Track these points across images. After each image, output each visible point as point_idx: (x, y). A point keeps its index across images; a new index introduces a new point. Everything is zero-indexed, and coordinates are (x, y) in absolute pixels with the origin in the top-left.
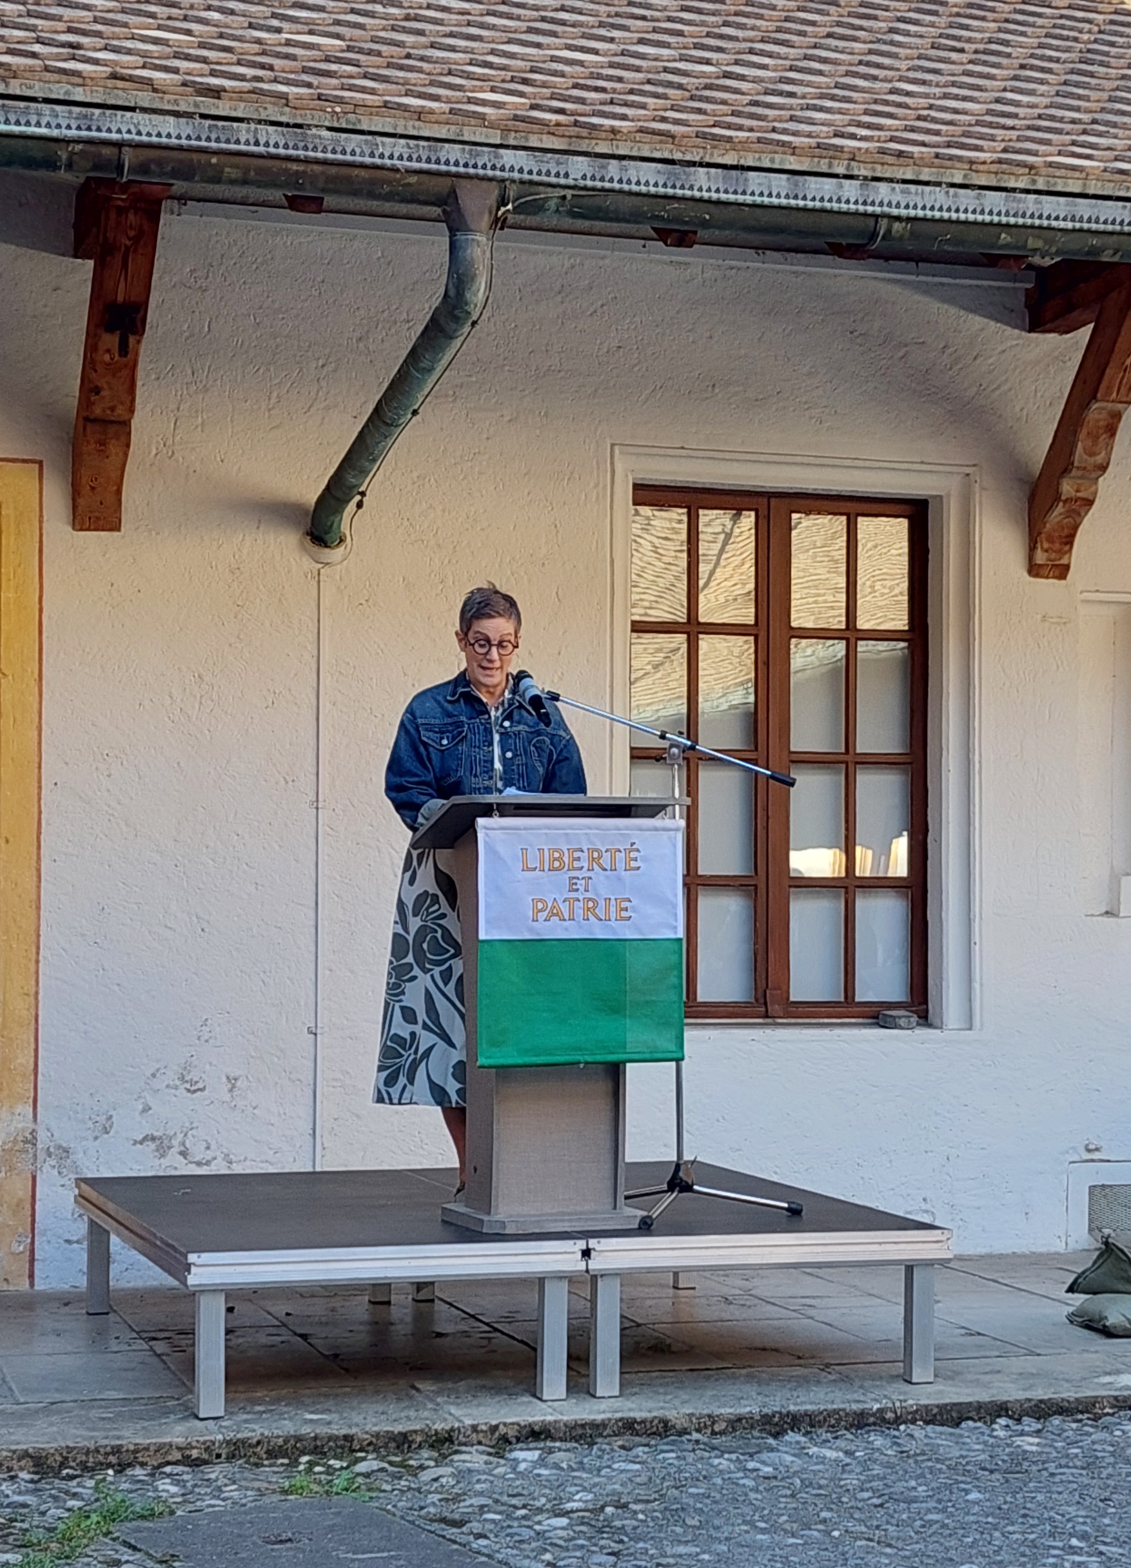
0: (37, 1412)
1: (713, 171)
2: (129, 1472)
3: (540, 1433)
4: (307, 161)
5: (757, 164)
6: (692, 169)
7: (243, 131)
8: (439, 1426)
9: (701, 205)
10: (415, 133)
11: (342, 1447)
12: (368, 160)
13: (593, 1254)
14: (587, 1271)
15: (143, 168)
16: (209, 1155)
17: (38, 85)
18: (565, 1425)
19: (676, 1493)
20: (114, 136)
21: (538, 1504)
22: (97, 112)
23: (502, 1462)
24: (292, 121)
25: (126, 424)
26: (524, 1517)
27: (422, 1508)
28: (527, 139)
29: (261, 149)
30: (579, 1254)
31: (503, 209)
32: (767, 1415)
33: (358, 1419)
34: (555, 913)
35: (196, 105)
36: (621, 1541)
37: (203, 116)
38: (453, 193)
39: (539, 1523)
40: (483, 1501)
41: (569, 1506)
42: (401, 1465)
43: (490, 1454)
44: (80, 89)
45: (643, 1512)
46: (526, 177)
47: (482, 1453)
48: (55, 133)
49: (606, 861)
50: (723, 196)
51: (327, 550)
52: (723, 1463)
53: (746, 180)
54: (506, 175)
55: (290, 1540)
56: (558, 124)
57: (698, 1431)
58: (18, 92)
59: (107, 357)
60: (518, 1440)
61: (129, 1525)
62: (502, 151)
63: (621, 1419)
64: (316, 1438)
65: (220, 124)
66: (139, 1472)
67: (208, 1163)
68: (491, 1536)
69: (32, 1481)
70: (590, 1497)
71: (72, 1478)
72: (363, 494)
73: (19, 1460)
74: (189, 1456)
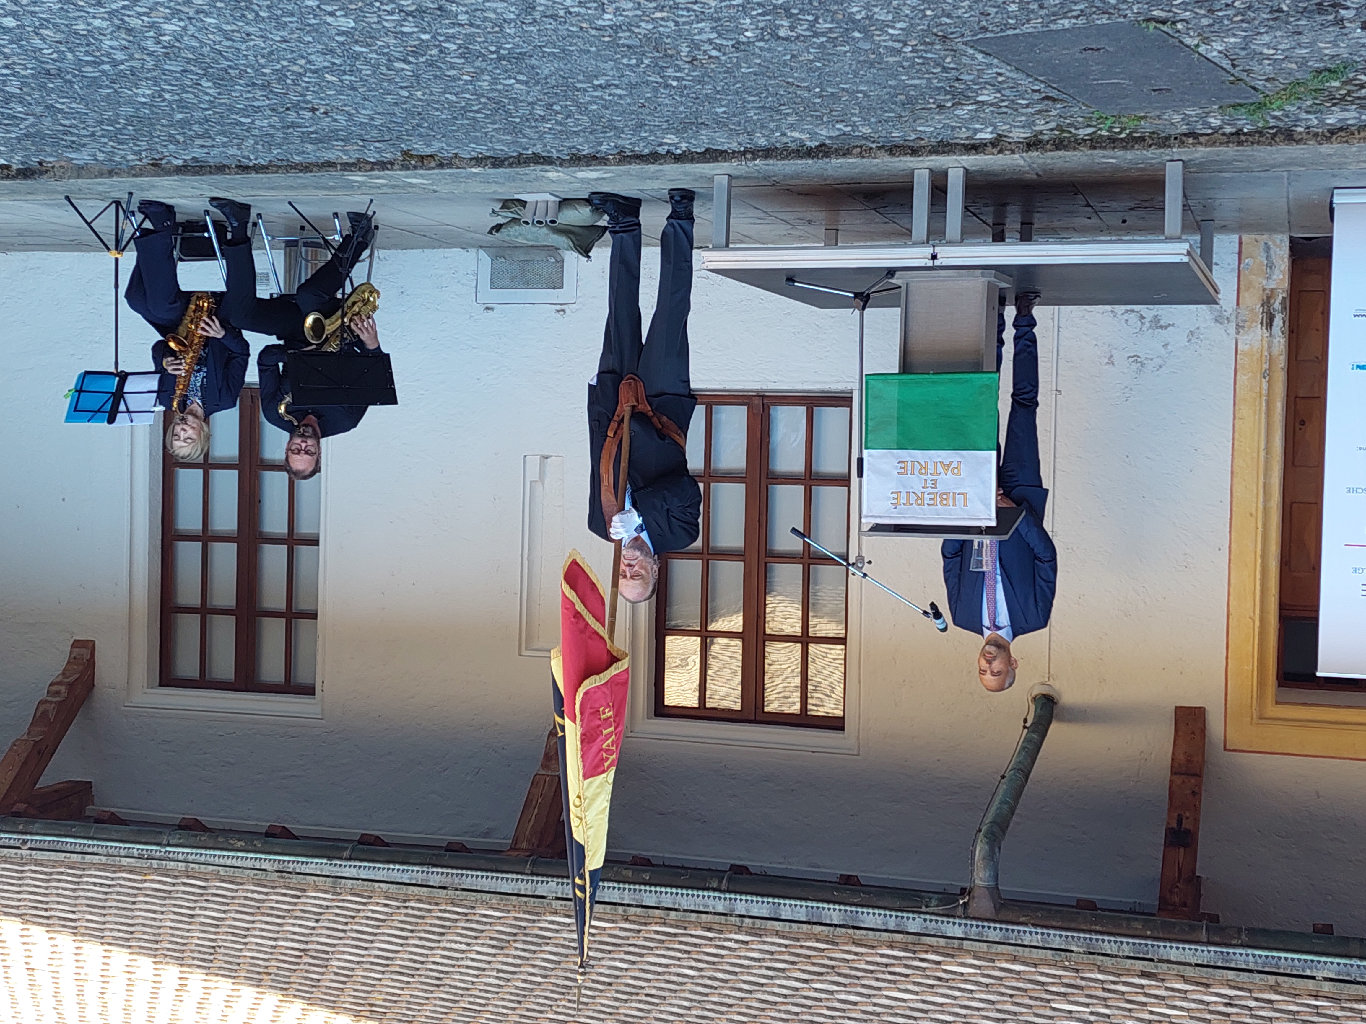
0: (1279, 166)
1: (828, 922)
2: (1234, 130)
3: (971, 149)
4: (1090, 931)
5: (800, 925)
6: (841, 923)
7: (1127, 950)
8: (1035, 154)
9: (839, 900)
10: (1018, 948)
11: (1097, 142)
12: (1052, 932)
13: (930, 257)
14: (934, 246)
15: (1193, 929)
16: (1126, 316)
17: (1257, 981)
19: (903, 114)
20: (1212, 949)
21: (992, 109)
22: (1219, 964)
23: (1000, 132)
24: (1095, 956)
25: (1174, 772)
26: (1003, 101)
27: (1064, 107)
28: (947, 943)
29: (1119, 939)
30: (939, 256)
31: (966, 900)
32: (827, 157)
33: (1084, 159)
34: (947, 466)
35: (1156, 967)
36: (950, 87)
37: (1151, 960)
38: (997, 911)
39: (996, 98)
40: (1024, 111)
41: (974, 107)
42: (1063, 131)
43: (1006, 136)
44: (1230, 978)
45: (929, 103)
46: (951, 920)
47: (1009, 137)
48: (1250, 951)
49: (913, 498)
50: (826, 905)
51: (1044, 693)
52: (866, 130)
53: (807, 916)
54: (964, 921)
55: (1154, 90)
56: (926, 952)
57: (871, 148)
58: (1269, 977)
59: (1188, 814)
60: (985, 145)
61: (1251, 101)
62: (963, 936)
63: (919, 156)
64: (1114, 148)
65: (1141, 956)
66: (1228, 130)
67: (1127, 311)
68: (1029, 91)
69: (1296, 126)
70: (956, 112)
71: (1272, 128)
72: (1025, 727)
73: (1302, 139)
74: (1195, 138)
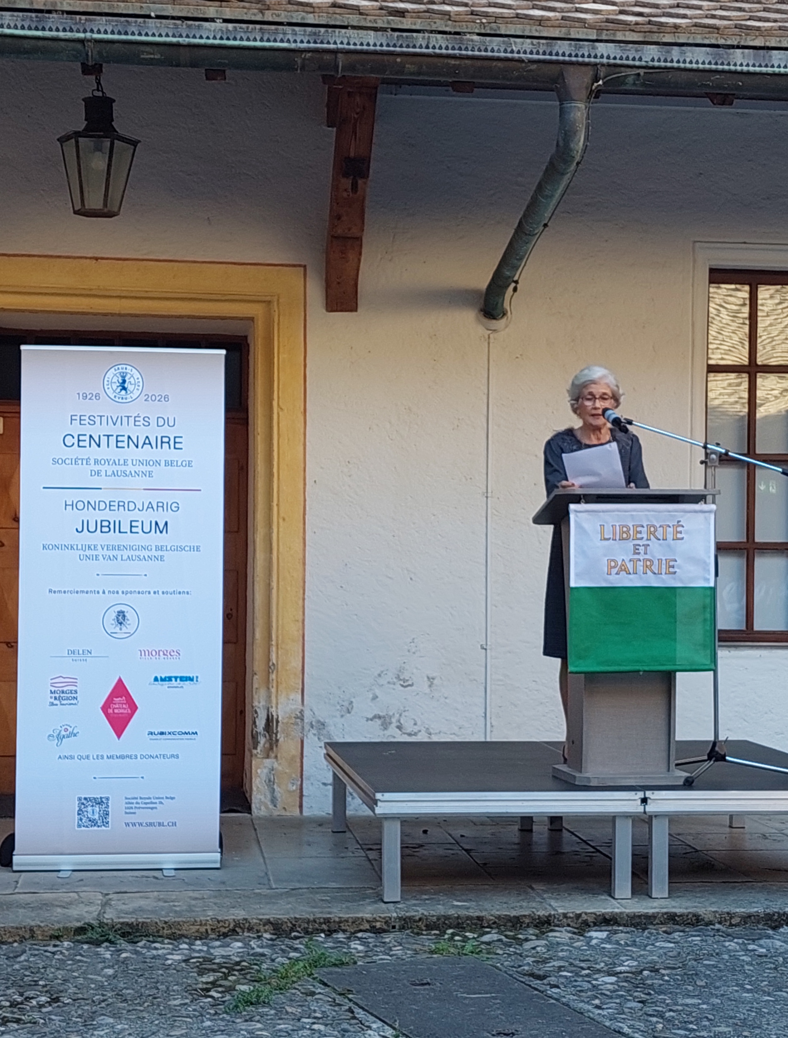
0: (281, 894)
1: (746, 51)
2: (335, 936)
3: (610, 920)
4: (461, 57)
5: (779, 45)
6: (732, 50)
7: (420, 39)
8: (541, 913)
9: (736, 76)
10: (537, 34)
11: (476, 924)
12: (502, 55)
13: (649, 801)
14: (645, 812)
15: (351, 67)
16: (416, 728)
17: (283, 14)
18: (627, 915)
19: (695, 963)
20: (332, 46)
21: (598, 967)
22: (323, 30)
23: (581, 938)
24: (453, 30)
25: (359, 240)
26: (587, 975)
27: (520, 966)
28: (614, 35)
29: (430, 51)
30: (639, 802)
31: (596, 84)
32: (769, 914)
33: (487, 905)
34: (623, 569)
35: (388, 22)
36: (649, 994)
37: (394, 30)
38: (561, 75)
39: (596, 979)
40: (561, 963)
41: (619, 969)
42: (514, 938)
43: (574, 933)
44: (311, 15)
45: (668, 975)
46: (612, 61)
47: (569, 932)
48: (293, 46)
49: (659, 533)
50: (751, 69)
51: (493, 321)
52: (732, 945)
53: (770, 56)
54: (598, 60)
55: (428, 984)
56: (637, 24)
57: (720, 923)
58: (270, 19)
59: (345, 194)
60: (595, 924)
61: (325, 970)
62: (597, 44)
63: (666, 913)
64: (458, 917)
65: (405, 34)
66: (341, 936)
67: (416, 734)
68: (561, 986)
69: (271, 940)
70: (635, 963)
71: (296, 938)
72: (517, 282)
73: (264, 925)
74: (374, 927)
